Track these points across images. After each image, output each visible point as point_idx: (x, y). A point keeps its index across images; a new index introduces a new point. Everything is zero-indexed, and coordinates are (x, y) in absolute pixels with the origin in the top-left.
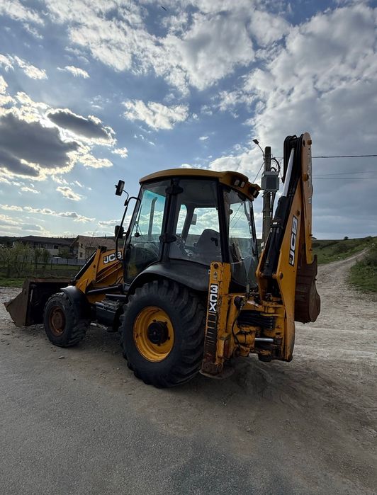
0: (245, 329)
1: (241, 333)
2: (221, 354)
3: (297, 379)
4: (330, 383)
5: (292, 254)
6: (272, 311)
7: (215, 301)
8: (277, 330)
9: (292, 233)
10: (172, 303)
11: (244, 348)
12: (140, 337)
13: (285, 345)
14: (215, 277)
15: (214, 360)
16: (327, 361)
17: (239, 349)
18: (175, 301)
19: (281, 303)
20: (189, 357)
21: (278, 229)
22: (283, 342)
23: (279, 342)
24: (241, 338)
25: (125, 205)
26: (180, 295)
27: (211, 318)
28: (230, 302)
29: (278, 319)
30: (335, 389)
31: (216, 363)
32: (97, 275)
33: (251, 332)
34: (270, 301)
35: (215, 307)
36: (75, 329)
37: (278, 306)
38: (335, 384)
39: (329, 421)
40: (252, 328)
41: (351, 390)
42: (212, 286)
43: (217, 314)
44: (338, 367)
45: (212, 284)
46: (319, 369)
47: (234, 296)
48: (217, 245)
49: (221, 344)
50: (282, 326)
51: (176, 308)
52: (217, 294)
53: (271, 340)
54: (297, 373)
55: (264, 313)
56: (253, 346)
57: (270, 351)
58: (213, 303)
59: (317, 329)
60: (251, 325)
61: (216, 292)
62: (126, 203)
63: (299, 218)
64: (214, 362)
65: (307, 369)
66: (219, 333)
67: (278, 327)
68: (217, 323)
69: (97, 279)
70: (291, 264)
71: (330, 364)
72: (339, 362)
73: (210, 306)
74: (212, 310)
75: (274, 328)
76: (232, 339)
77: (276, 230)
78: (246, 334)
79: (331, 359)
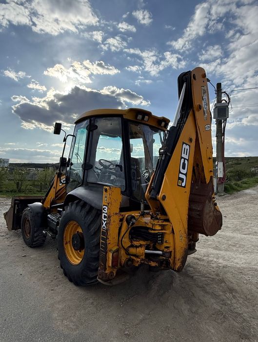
0: (136, 243)
1: (132, 246)
2: (110, 265)
3: (200, 284)
4: (231, 290)
5: (183, 177)
6: (158, 228)
7: (106, 219)
8: (165, 245)
9: (182, 158)
10: (83, 219)
11: (135, 259)
12: (68, 244)
13: (174, 258)
14: (106, 199)
15: (105, 269)
16: (239, 269)
17: (130, 260)
18: (85, 217)
19: (168, 220)
20: (93, 264)
21: (164, 156)
22: (173, 255)
23: (167, 255)
24: (132, 251)
25: (64, 141)
26: (88, 213)
27: (104, 234)
28: (121, 220)
29: (166, 235)
30: (234, 297)
31: (107, 272)
32: (56, 194)
33: (141, 246)
34: (157, 219)
35: (106, 224)
36: (35, 235)
37: (164, 223)
38: (236, 292)
39: (209, 331)
40: (142, 242)
41: (249, 299)
42: (104, 207)
43: (107, 230)
44: (248, 274)
45: (104, 205)
46: (229, 275)
47: (127, 214)
48: (121, 171)
49: (110, 255)
50: (171, 241)
51: (85, 223)
52: (106, 213)
53: (160, 252)
54: (204, 279)
55: (152, 230)
56: (143, 257)
57: (156, 262)
58: (105, 221)
59: (246, 236)
60: (141, 240)
61: (106, 212)
62: (65, 140)
63: (193, 144)
64: (105, 271)
65: (217, 275)
66: (109, 247)
67: (166, 242)
68: (107, 238)
69: (56, 197)
70: (181, 186)
71: (241, 271)
72: (251, 269)
73: (103, 224)
74: (104, 227)
75: (162, 243)
76: (123, 252)
77: (162, 156)
78: (137, 247)
79: (244, 266)
